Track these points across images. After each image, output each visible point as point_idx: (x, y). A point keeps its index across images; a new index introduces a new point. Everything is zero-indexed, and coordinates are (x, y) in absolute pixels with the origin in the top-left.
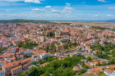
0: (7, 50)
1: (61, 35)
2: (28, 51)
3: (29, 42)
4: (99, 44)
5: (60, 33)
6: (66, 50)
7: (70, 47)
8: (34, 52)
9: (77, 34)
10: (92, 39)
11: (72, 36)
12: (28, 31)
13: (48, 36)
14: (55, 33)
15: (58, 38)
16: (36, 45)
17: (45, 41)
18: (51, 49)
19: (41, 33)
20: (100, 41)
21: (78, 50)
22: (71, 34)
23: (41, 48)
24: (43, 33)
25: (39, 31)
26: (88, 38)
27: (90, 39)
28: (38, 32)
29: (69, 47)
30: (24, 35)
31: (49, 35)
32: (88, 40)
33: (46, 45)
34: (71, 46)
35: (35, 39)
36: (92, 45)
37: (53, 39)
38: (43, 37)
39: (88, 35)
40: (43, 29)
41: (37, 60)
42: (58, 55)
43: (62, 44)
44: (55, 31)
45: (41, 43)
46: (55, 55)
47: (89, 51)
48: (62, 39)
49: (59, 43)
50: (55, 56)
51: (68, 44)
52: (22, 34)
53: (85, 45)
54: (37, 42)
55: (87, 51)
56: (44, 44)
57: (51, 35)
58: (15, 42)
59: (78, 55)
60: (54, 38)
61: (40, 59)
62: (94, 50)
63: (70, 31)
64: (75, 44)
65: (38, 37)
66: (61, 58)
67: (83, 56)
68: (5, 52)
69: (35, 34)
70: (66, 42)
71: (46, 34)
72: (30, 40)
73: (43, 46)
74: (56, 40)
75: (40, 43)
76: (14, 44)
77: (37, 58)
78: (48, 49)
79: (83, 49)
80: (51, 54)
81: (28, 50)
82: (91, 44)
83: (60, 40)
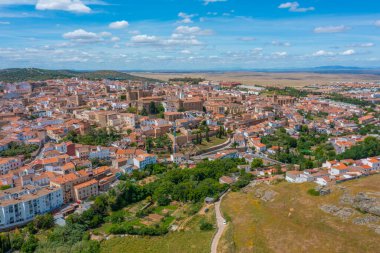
0: (40, 151)
1: (180, 110)
2: (99, 151)
3: (97, 129)
4: (284, 131)
5: (177, 106)
6: (198, 148)
7: (208, 141)
8: (113, 154)
9: (226, 109)
10: (267, 119)
11: (211, 112)
12: (82, 103)
13: (144, 113)
14: (164, 105)
15: (174, 118)
16: (115, 137)
17: (137, 125)
18: (159, 146)
19: (124, 105)
20: (287, 124)
21: (227, 147)
22: (208, 108)
23: (132, 145)
24: (130, 105)
25: (116, 101)
26: (255, 116)
27: (261, 121)
28: (114, 105)
29: (204, 141)
30: (75, 112)
31: (148, 110)
32: (254, 123)
33: (144, 136)
34: (210, 138)
35: (111, 123)
36: (265, 134)
37: (161, 120)
38: (131, 115)
39: (256, 110)
40: (127, 95)
41: (127, 170)
42: (180, 160)
43: (185, 132)
44: (163, 99)
45: (129, 131)
46: (172, 158)
47: (258, 148)
48: (184, 120)
49: (179, 131)
50: (170, 162)
51: (203, 134)
52: (70, 111)
53: (246, 134)
54: (117, 128)
55: (253, 149)
56: (139, 135)
57: (154, 110)
58: (56, 132)
59: (230, 157)
60: (163, 117)
61: (134, 168)
62: (271, 146)
63: (203, 101)
64: (221, 134)
65: (119, 117)
66: (188, 165)
67: (243, 160)
68: (38, 155)
69: (105, 108)
70: (196, 127)
71: (140, 108)
72: (95, 125)
73: (137, 138)
74: (170, 123)
75: (125, 133)
76: (53, 136)
77: (127, 166)
78: (151, 146)
79: (243, 145)
80: (160, 157)
81: (98, 149)
82: (262, 132)
83: (178, 122)
